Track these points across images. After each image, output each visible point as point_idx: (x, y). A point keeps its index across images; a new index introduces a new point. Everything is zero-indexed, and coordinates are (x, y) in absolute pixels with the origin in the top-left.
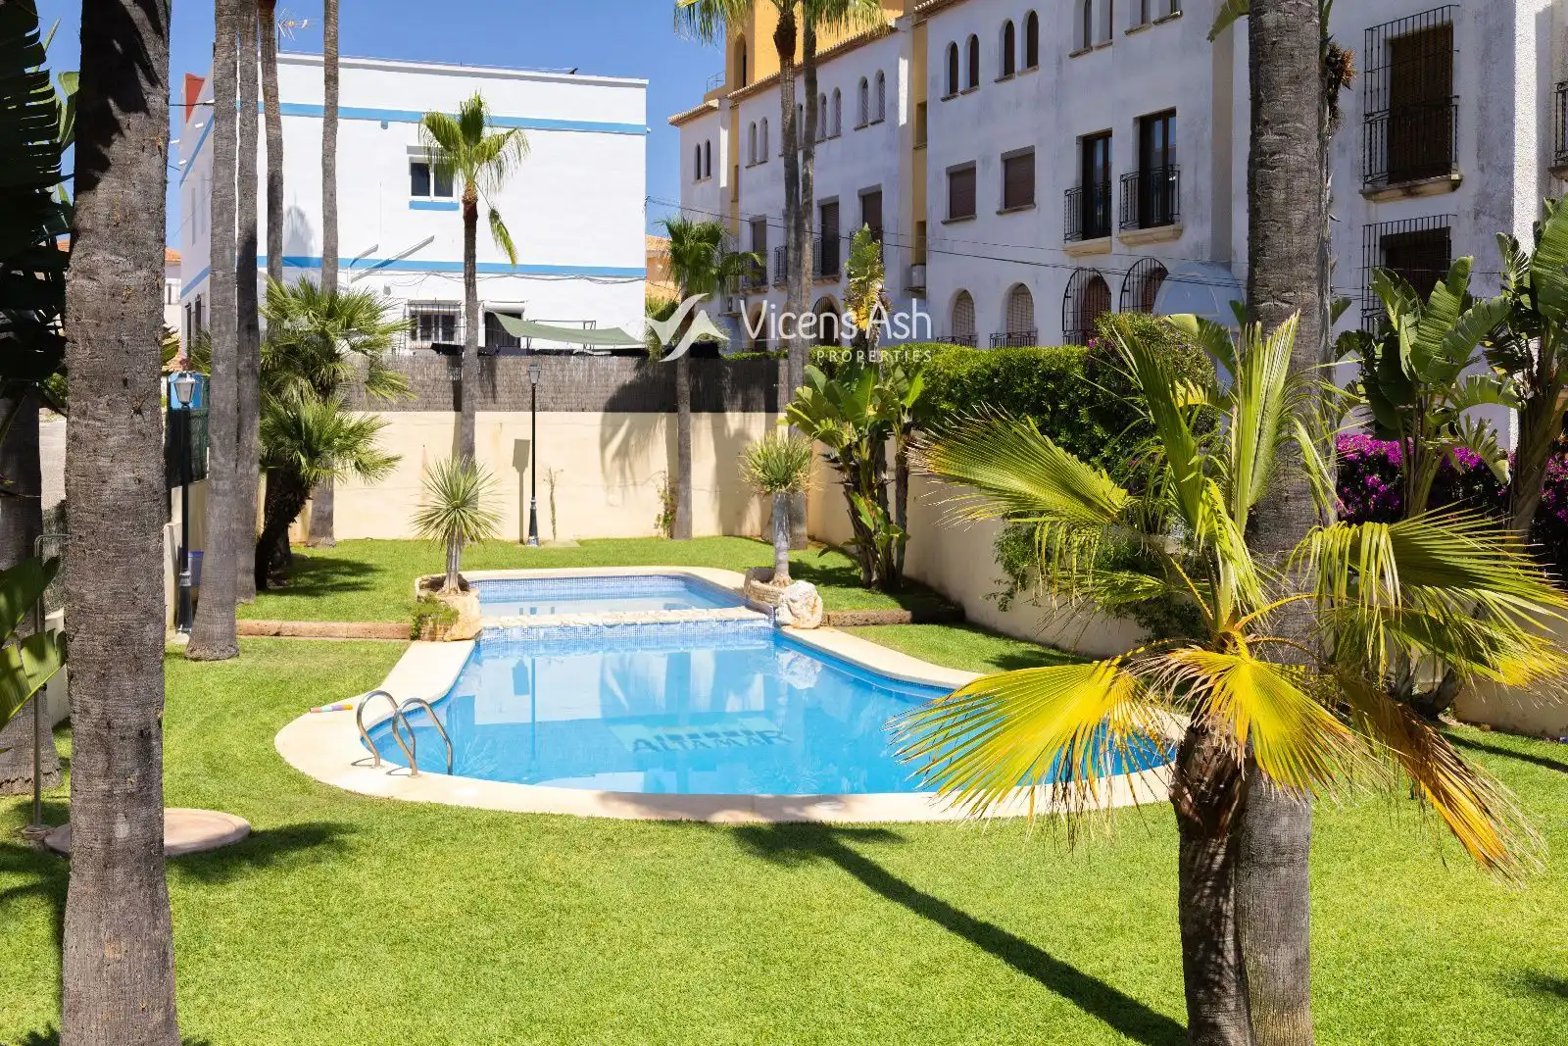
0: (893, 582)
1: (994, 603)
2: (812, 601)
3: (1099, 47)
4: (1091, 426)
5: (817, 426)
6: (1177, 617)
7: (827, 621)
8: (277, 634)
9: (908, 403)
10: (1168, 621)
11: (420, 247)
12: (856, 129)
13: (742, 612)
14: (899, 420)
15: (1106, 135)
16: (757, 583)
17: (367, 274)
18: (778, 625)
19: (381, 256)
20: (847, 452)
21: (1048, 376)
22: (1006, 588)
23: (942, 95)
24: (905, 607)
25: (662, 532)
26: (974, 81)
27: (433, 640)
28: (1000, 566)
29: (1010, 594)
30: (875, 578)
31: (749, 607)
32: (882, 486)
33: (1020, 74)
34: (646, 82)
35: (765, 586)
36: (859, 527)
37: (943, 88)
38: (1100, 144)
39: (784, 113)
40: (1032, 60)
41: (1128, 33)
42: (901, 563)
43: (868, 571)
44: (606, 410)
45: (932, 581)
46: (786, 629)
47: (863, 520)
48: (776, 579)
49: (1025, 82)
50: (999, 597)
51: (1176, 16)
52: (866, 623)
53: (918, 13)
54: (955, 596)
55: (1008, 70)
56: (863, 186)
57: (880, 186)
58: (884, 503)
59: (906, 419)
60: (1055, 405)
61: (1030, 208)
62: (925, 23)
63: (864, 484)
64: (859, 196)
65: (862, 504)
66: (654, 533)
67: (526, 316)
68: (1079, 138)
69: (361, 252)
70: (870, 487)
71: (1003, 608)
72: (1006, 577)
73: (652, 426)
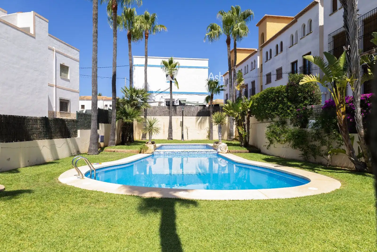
0: (246, 145)
1: (266, 148)
2: (225, 147)
3: (295, 44)
4: (287, 103)
5: (229, 111)
6: (310, 148)
7: (229, 152)
8: (114, 152)
9: (249, 107)
10: (308, 149)
11: (168, 89)
12: (251, 71)
13: (213, 150)
14: (247, 110)
15: (296, 62)
16: (215, 144)
17: (158, 94)
18: (218, 152)
19: (161, 91)
20: (237, 118)
21: (276, 93)
22: (269, 144)
23: (265, 61)
24: (248, 150)
25: (208, 139)
26: (271, 57)
27: (143, 153)
28: (267, 139)
29: (269, 145)
30: (243, 144)
31: (214, 149)
32: (244, 125)
33: (279, 54)
34: (208, 59)
35: (217, 145)
36: (239, 133)
37: (265, 60)
38: (295, 64)
39: (228, 56)
40: (282, 50)
41: (301, 39)
42: (248, 141)
43: (242, 143)
44: (197, 116)
45: (256, 146)
46: (219, 153)
47: (240, 131)
48: (219, 143)
49: (280, 55)
50: (267, 146)
51: (311, 33)
52: (238, 152)
53: (261, 47)
54: (259, 148)
55: (277, 53)
56: (252, 81)
57: (255, 80)
58: (245, 129)
59: (249, 110)
60: (278, 99)
61: (281, 78)
62: (262, 49)
63: (240, 125)
64: (251, 83)
65: (240, 128)
66: (206, 139)
67: (186, 101)
68: (291, 63)
69: (158, 90)
70: (242, 125)
71: (268, 149)
72: (268, 141)
73: (206, 119)
